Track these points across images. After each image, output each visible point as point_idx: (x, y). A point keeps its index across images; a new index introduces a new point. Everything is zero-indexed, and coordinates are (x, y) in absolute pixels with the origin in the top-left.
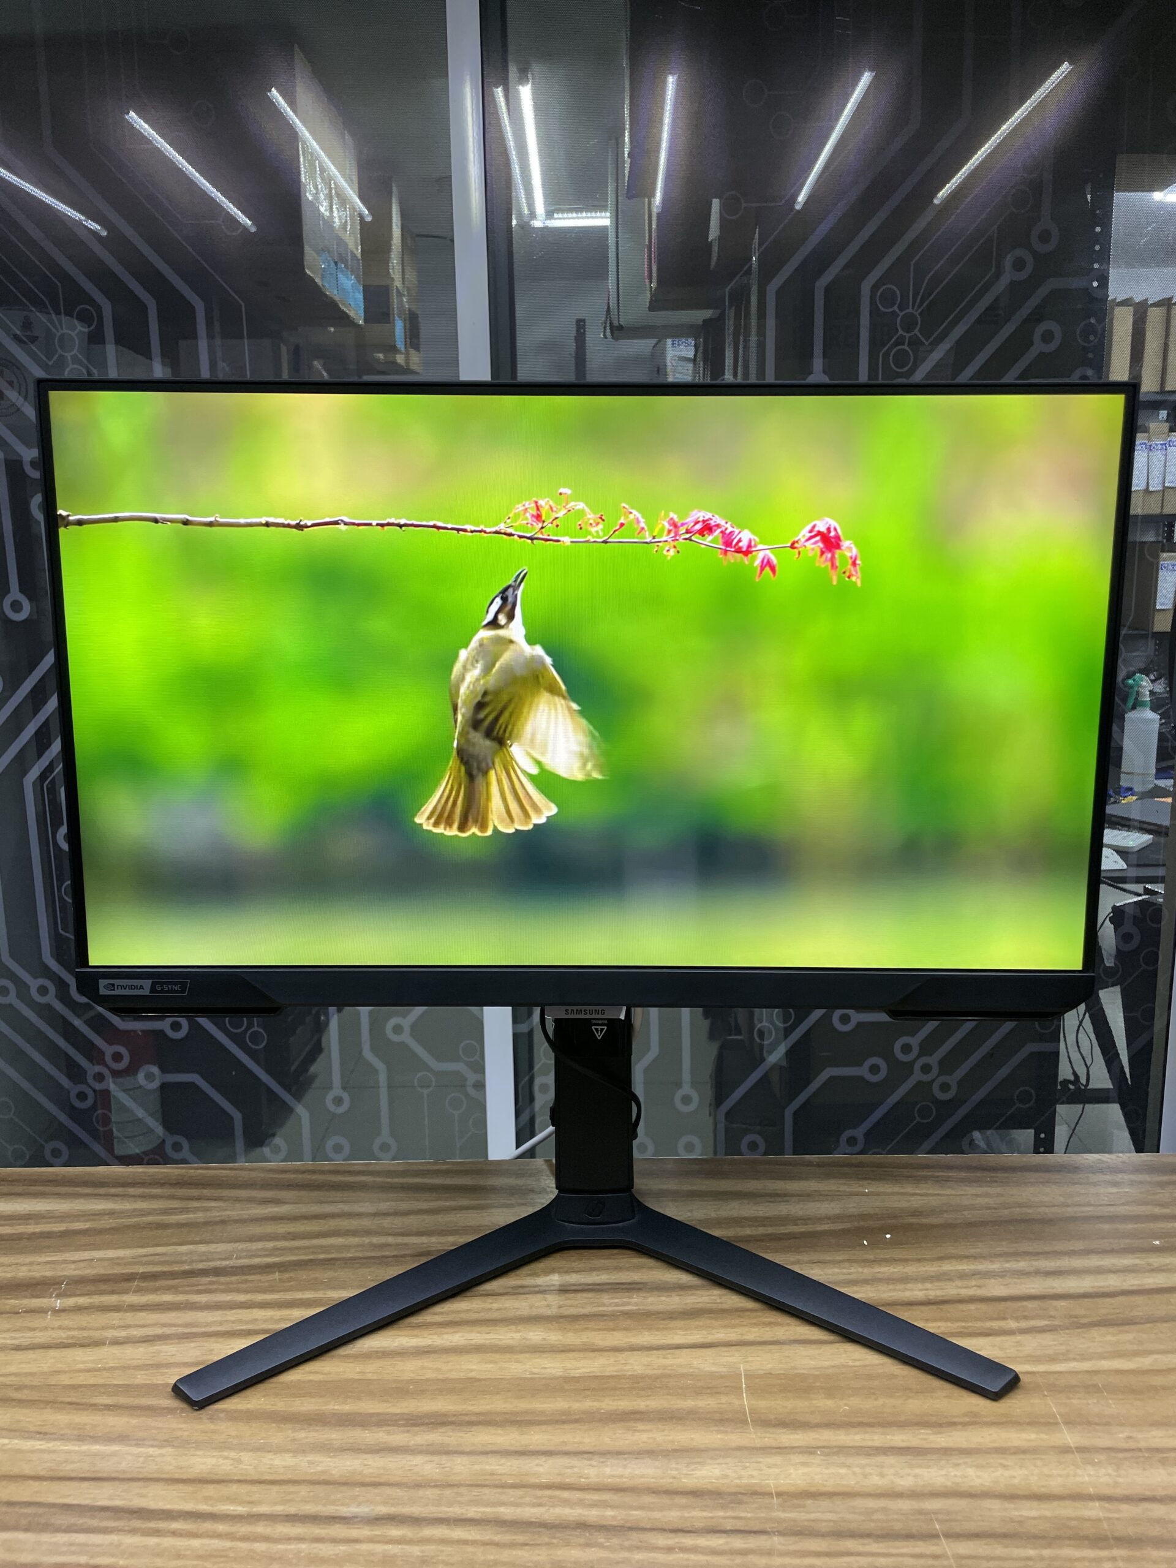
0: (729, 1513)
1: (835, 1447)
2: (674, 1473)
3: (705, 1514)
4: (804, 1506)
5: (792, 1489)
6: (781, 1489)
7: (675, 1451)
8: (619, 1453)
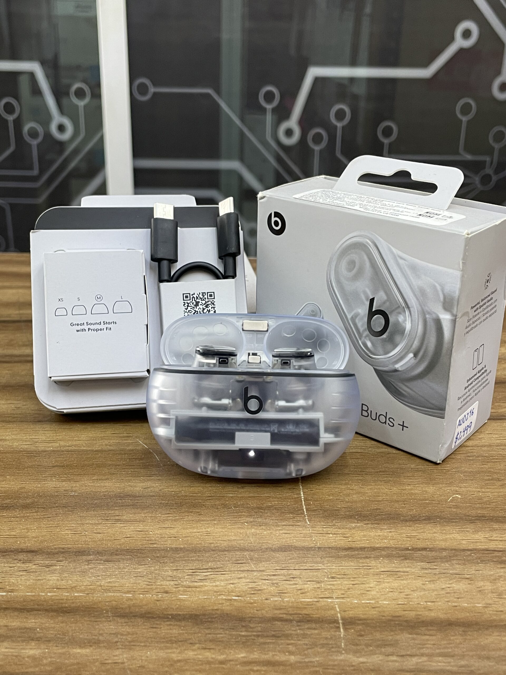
0: (255, 656)
1: (445, 549)
2: (169, 585)
3: (209, 655)
4: (394, 644)
5: (373, 613)
6: (351, 614)
7: (176, 550)
8: (80, 553)
